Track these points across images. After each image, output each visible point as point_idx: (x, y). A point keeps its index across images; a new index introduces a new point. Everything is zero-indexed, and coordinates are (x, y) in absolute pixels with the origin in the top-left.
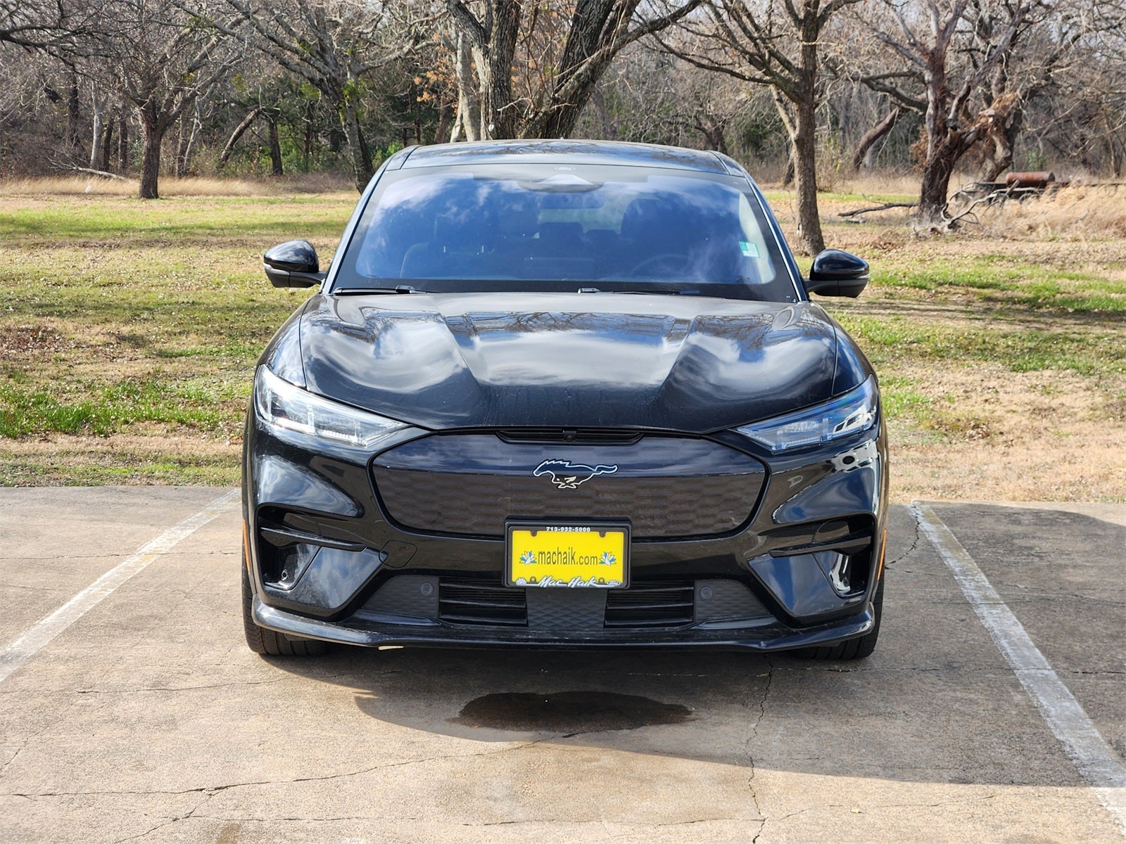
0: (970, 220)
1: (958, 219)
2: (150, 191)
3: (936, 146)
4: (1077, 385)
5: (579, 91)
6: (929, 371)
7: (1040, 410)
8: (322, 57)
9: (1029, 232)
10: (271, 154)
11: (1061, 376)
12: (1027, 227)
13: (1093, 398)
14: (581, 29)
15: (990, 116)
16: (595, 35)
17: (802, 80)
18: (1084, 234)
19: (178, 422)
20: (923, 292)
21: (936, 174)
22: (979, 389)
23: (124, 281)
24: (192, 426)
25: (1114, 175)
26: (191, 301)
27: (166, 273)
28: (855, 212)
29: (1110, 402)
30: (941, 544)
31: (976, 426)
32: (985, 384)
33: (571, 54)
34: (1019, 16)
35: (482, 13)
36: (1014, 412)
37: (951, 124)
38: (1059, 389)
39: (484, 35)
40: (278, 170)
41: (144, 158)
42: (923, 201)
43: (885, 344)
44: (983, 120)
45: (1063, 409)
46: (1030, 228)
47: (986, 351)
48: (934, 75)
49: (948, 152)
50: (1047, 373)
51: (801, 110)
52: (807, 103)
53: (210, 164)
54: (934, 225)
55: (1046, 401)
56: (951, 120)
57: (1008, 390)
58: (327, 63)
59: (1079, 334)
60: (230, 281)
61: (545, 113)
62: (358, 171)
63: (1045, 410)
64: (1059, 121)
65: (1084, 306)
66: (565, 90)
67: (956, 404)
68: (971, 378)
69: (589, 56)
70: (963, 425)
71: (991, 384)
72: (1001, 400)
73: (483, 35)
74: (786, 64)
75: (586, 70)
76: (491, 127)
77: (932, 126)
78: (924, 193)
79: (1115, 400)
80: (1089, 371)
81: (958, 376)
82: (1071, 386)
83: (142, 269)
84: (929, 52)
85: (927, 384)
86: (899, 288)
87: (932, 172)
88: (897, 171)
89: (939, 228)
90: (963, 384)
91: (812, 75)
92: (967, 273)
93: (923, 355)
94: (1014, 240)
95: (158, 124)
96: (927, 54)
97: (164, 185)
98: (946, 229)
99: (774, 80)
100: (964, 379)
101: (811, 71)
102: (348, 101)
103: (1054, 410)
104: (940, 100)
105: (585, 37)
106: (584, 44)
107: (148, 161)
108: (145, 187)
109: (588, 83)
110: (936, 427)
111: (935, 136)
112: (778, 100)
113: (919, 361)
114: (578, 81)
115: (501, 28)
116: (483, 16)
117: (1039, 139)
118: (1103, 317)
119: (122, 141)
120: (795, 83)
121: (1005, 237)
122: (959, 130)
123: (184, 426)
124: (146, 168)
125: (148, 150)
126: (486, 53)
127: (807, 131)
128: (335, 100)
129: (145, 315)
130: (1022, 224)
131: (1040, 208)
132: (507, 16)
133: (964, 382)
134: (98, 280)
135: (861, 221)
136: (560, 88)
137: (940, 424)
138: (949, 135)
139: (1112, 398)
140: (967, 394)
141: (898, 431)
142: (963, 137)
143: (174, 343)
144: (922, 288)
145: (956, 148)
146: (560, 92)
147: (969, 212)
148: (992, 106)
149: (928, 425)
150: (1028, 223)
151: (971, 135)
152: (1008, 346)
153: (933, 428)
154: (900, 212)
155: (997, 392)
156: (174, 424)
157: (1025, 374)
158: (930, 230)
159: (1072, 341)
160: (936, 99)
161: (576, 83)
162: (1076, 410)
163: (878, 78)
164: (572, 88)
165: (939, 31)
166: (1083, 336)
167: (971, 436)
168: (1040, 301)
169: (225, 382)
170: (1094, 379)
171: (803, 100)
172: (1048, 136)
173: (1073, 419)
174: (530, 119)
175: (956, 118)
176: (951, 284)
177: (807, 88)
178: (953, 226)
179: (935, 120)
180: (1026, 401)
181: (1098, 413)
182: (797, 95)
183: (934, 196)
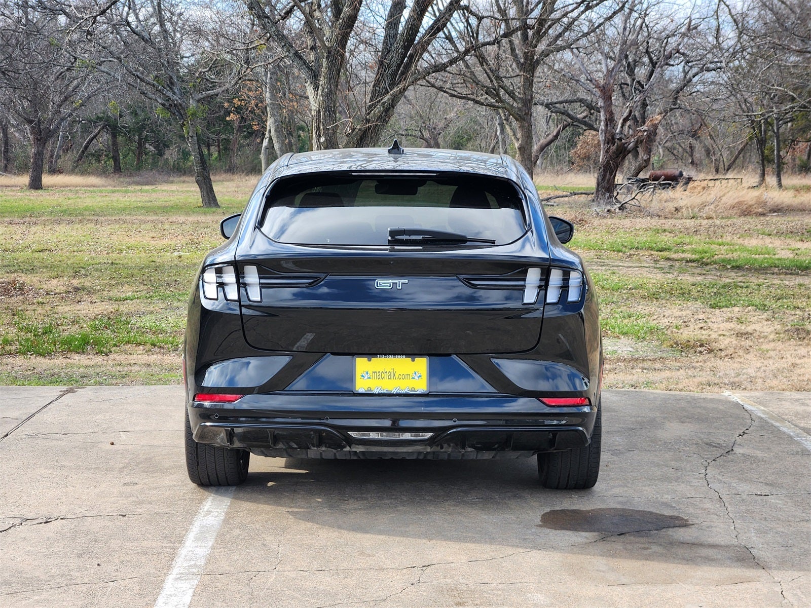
0: (633, 203)
1: (626, 203)
2: (36, 184)
3: (607, 152)
4: (760, 317)
5: (384, 114)
6: (653, 308)
7: (741, 334)
8: (171, 89)
9: (676, 212)
10: (113, 158)
11: (746, 311)
12: (674, 209)
13: (773, 326)
14: (385, 71)
15: (645, 131)
16: (394, 74)
17: (523, 106)
18: (714, 214)
19: (152, 345)
20: (621, 254)
21: (607, 172)
22: (692, 320)
23: (53, 248)
24: (160, 347)
25: (714, 173)
26: (110, 262)
27: (80, 242)
28: (550, 198)
29: (787, 328)
30: (768, 418)
31: (701, 346)
32: (696, 317)
33: (377, 88)
34: (664, 60)
35: (312, 59)
36: (724, 335)
37: (618, 137)
38: (749, 320)
39: (315, 76)
40: (118, 169)
41: (32, 160)
42: (598, 190)
43: (613, 290)
44: (640, 134)
45: (758, 333)
46: (676, 209)
47: (685, 294)
48: (604, 102)
49: (615, 156)
50: (736, 309)
51: (522, 127)
52: (527, 122)
53: (70, 165)
54: (609, 207)
55: (743, 328)
56: (618, 133)
57: (713, 321)
58: (174, 93)
59: (744, 283)
60: (128, 247)
61: (360, 130)
62: (197, 170)
63: (745, 334)
64: (675, 134)
65: (738, 264)
66: (374, 112)
67: (682, 330)
68: (684, 313)
69: (391, 90)
70: (692, 344)
71: (701, 317)
72: (711, 327)
73: (313, 74)
74: (511, 94)
75: (389, 100)
76: (322, 139)
77: (603, 138)
78: (598, 184)
79: (789, 327)
80: (764, 308)
81: (675, 311)
82: (755, 318)
83: (62, 240)
84: (601, 85)
85: (655, 317)
86: (603, 251)
87: (604, 170)
88: (562, 169)
89: (613, 209)
90: (680, 317)
91: (530, 102)
92: (646, 241)
93: (643, 297)
94: (666, 218)
95: (42, 136)
96: (600, 87)
97: (46, 179)
98: (617, 210)
99: (504, 106)
100: (680, 314)
101: (529, 100)
102: (190, 120)
103: (751, 334)
104: (609, 120)
105: (388, 76)
106: (387, 81)
107: (35, 163)
108: (33, 180)
109: (390, 108)
110: (674, 346)
111: (606, 145)
112: (505, 120)
113: (642, 302)
114: (383, 107)
115: (330, 69)
116: (313, 61)
117: (660, 147)
118: (753, 271)
119: (5, 148)
120: (518, 108)
121: (659, 216)
122: (623, 141)
123: (156, 348)
124: (34, 167)
125: (35, 155)
126: (316, 88)
127: (527, 142)
128: (180, 119)
129: (83, 272)
130: (671, 206)
131: (678, 196)
132: (334, 61)
133: (680, 315)
134: (34, 247)
135: (555, 205)
136: (371, 111)
137: (676, 343)
138: (616, 144)
139: (787, 326)
140: (686, 324)
141: (650, 349)
142: (626, 145)
143: (116, 291)
144: (619, 251)
145: (621, 153)
146: (370, 115)
147: (634, 198)
148: (646, 124)
149: (669, 344)
150: (675, 206)
151: (631, 144)
152: (698, 291)
153: (672, 347)
154: (583, 198)
155: (706, 322)
156: (148, 346)
157: (721, 310)
158: (606, 210)
159: (742, 287)
160: (606, 119)
161: (382, 108)
162: (766, 334)
163: (556, 103)
164: (379, 111)
165: (608, 70)
166: (748, 284)
167: (701, 352)
168: (704, 260)
169: (170, 318)
170: (770, 313)
171: (524, 120)
172: (666, 145)
173: (766, 340)
174: (349, 134)
175: (621, 132)
176: (637, 248)
177: (527, 111)
178: (622, 208)
179: (605, 134)
180: (729, 328)
181: (782, 336)
182: (520, 117)
183: (606, 187)
